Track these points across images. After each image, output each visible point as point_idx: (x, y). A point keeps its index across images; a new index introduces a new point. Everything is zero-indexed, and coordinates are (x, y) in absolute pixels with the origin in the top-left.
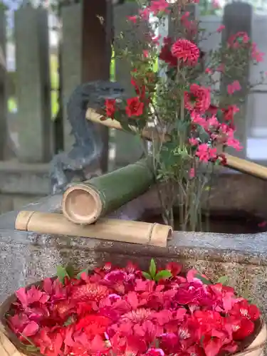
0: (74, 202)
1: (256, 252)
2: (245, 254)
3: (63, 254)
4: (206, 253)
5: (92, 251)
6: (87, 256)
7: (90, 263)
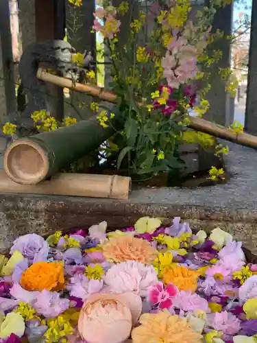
0: (18, 156)
1: (218, 207)
2: (206, 210)
3: (10, 217)
4: (165, 210)
5: (42, 212)
6: (37, 217)
7: (40, 225)
